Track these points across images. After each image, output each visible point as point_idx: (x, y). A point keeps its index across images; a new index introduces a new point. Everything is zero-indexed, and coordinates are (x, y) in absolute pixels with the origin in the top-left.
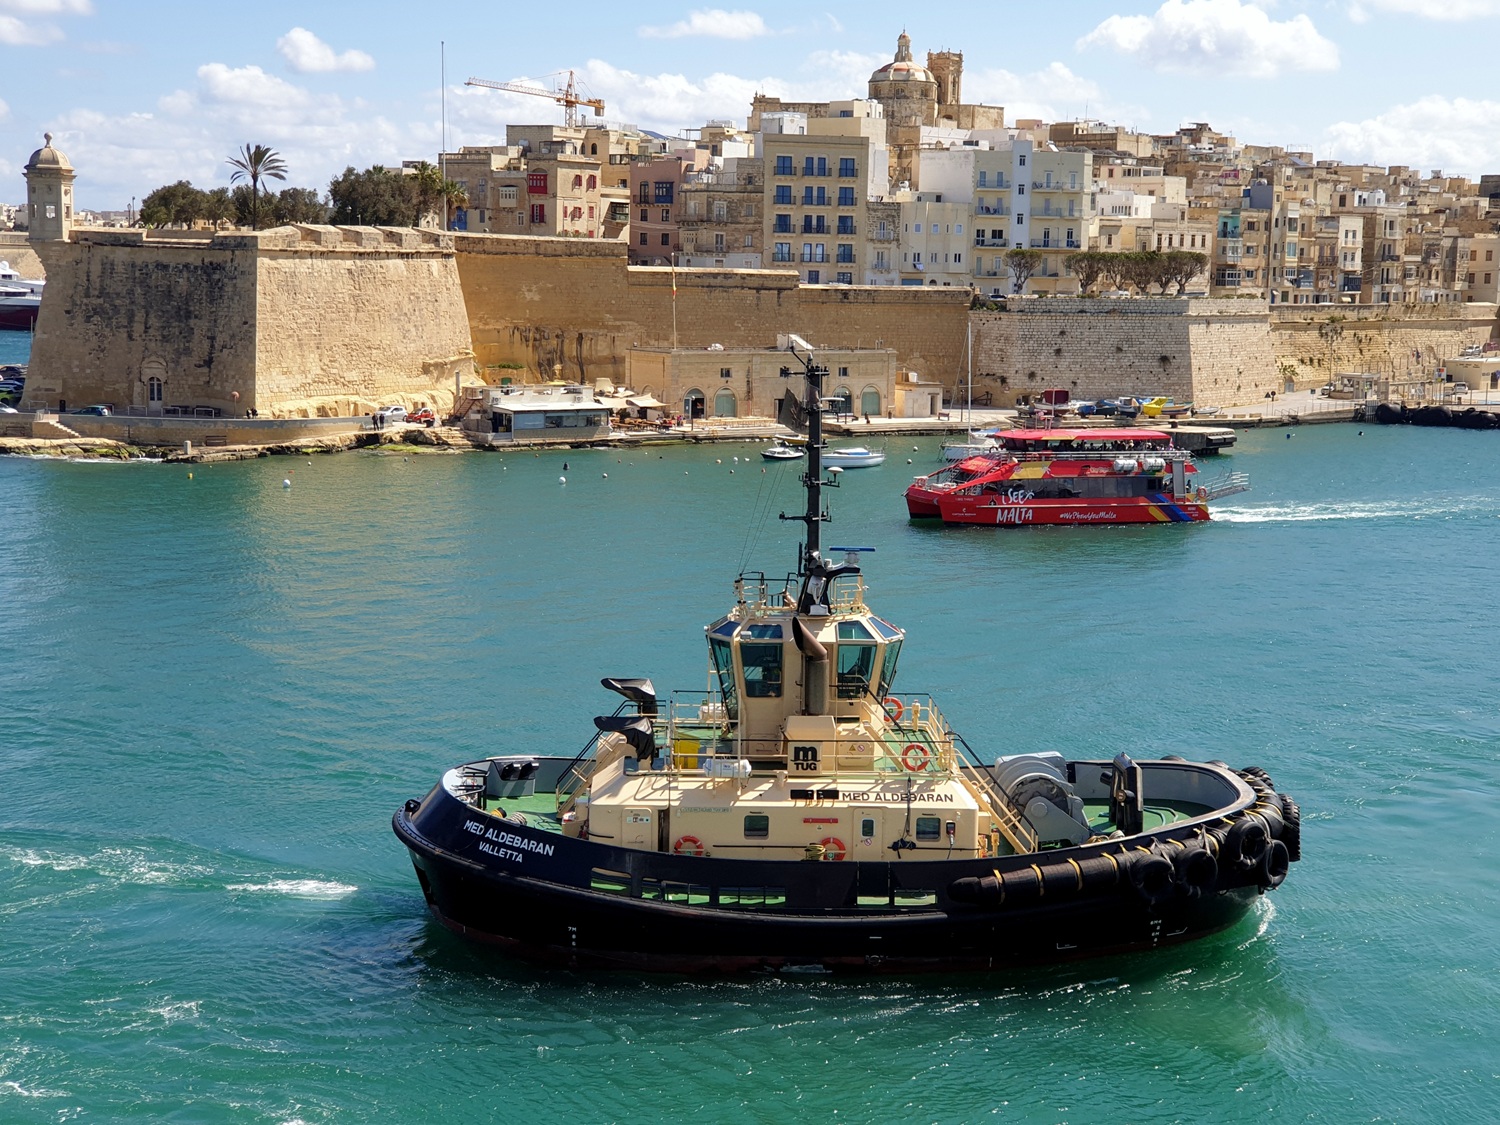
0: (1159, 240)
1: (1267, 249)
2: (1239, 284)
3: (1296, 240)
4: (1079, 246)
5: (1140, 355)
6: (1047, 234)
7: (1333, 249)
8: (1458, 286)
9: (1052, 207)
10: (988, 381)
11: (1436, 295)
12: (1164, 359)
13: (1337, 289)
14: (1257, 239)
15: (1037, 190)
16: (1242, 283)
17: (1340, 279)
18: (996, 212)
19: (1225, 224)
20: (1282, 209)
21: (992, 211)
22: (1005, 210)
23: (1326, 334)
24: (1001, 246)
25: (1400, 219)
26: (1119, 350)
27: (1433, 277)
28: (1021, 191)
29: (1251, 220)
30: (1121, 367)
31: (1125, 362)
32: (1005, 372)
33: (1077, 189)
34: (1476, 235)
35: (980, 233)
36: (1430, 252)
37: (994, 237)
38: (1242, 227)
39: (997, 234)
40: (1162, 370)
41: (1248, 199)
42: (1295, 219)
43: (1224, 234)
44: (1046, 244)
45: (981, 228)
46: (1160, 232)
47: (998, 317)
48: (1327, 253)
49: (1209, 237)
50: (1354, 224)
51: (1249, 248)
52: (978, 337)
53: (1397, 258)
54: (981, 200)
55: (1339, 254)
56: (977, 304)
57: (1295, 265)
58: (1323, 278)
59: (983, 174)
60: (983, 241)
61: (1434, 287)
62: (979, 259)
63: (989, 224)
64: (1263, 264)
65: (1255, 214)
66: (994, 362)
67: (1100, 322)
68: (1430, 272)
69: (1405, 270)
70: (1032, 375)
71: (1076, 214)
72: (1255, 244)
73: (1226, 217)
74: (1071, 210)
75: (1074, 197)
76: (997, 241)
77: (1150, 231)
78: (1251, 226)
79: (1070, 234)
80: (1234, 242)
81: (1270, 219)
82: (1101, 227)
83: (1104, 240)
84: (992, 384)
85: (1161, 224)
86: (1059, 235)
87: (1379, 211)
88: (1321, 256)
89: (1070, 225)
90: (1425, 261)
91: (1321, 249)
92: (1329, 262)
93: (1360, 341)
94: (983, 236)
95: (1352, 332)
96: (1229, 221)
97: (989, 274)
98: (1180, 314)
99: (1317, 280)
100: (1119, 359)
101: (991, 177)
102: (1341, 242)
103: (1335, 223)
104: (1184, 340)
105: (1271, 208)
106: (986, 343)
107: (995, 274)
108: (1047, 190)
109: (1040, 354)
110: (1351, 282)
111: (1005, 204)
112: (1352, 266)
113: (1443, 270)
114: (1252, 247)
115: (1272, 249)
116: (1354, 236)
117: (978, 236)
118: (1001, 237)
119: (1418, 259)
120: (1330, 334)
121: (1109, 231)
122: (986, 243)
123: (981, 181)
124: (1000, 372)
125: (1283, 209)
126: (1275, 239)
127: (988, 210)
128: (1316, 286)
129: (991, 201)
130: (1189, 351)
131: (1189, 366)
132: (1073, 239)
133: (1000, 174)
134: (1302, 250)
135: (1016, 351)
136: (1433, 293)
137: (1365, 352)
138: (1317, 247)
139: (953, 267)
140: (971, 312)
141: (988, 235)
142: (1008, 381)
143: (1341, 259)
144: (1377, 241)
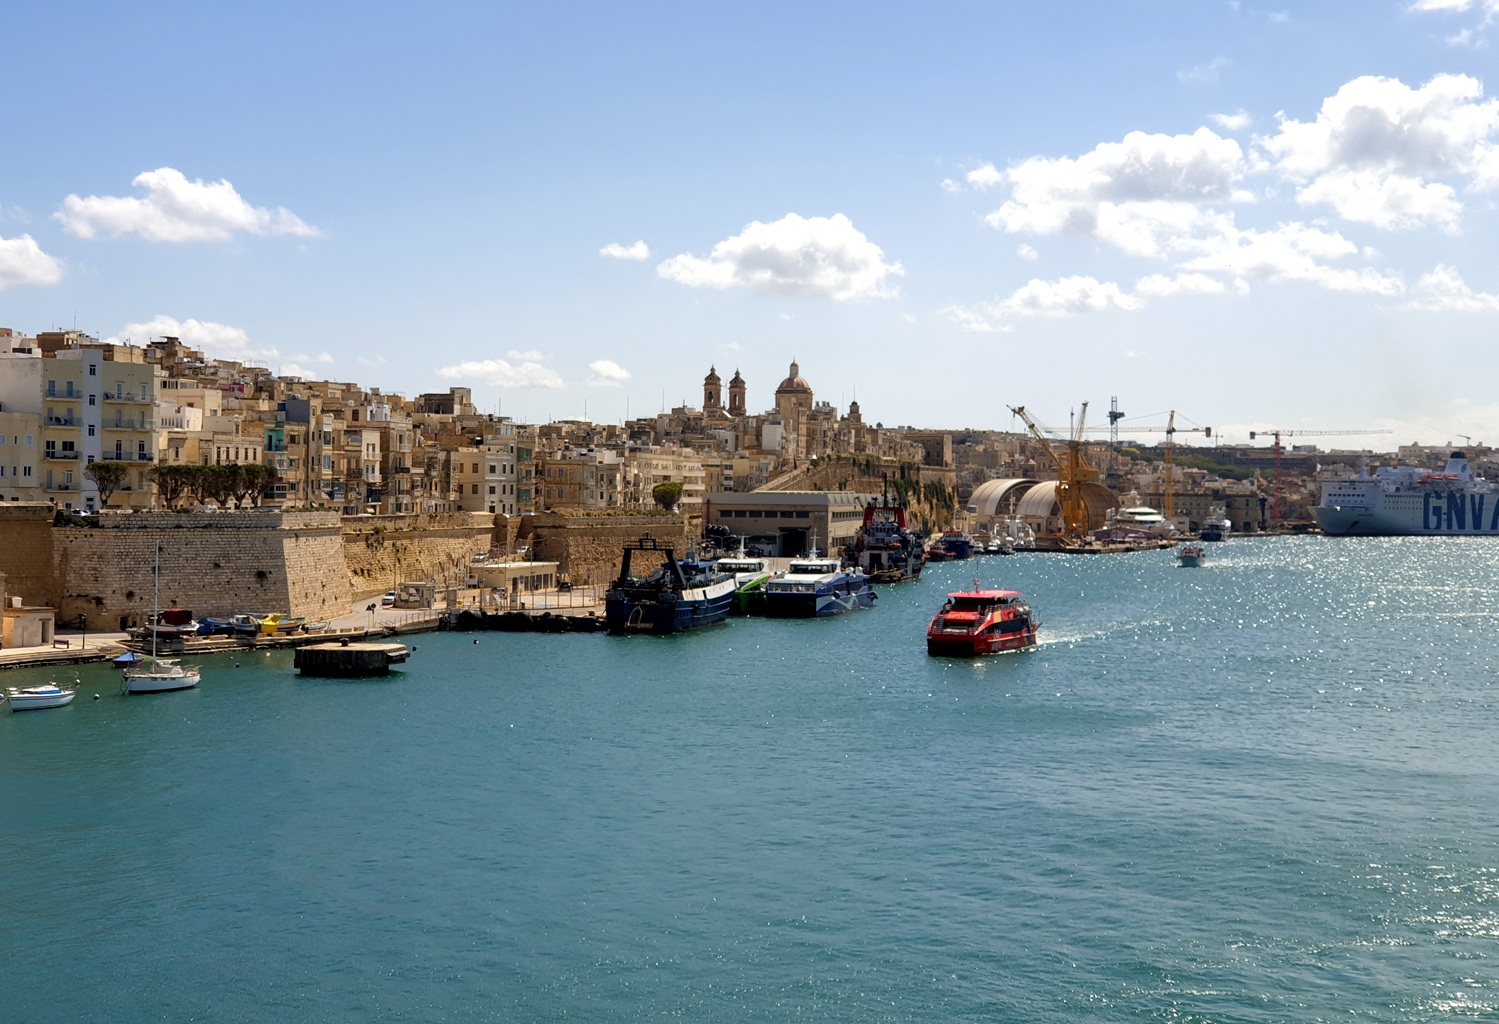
0: (219, 453)
1: (306, 462)
2: (285, 497)
3: (330, 453)
4: (151, 459)
5: (236, 571)
6: (119, 446)
7: (358, 462)
8: (453, 496)
9: (124, 419)
10: (80, 603)
11: (436, 505)
12: (261, 575)
13: (362, 501)
14: (297, 452)
15: (109, 401)
16: (288, 496)
17: (363, 490)
18: (66, 422)
19: (270, 437)
20: (317, 423)
21: (63, 422)
22: (75, 421)
23: (372, 545)
24: (73, 458)
25: (408, 433)
26: (217, 566)
27: (433, 488)
28: (92, 402)
29: (292, 433)
30: (220, 584)
31: (223, 579)
32: (100, 592)
33: (147, 400)
34: (460, 449)
35: (50, 445)
36: (430, 466)
37: (64, 449)
38: (286, 441)
39: (68, 446)
40: (259, 585)
41: (284, 413)
42: (329, 432)
43: (269, 447)
44: (119, 457)
45: (51, 440)
46: (219, 445)
47: (89, 533)
48: (353, 465)
49: (259, 450)
50: (371, 438)
51: (291, 461)
52: (65, 555)
53: (407, 470)
54: (50, 410)
55: (362, 466)
56: (62, 520)
57: (330, 477)
58: (352, 489)
59: (52, 383)
60: (53, 453)
61: (435, 498)
62: (50, 474)
63: (59, 435)
64: (303, 477)
65: (296, 428)
66: (86, 581)
67: (197, 537)
68: (431, 483)
69: (413, 482)
70: (130, 595)
71: (148, 427)
72: (296, 457)
73: (271, 430)
74: (142, 423)
75: (147, 407)
76: (68, 453)
77: (211, 444)
78: (293, 439)
79: (142, 447)
80: (281, 455)
81: (307, 433)
82: (170, 440)
83: (171, 454)
84: (86, 606)
85: (220, 437)
86: (130, 447)
87: (392, 426)
88: (349, 469)
89: (142, 437)
90: (427, 473)
91: (349, 462)
92: (355, 474)
93: (398, 551)
94: (53, 448)
95: (391, 542)
96: (274, 435)
97: (60, 488)
98: (274, 528)
99: (347, 492)
100: (216, 576)
101: (61, 386)
102: (364, 456)
103: (358, 437)
104: (278, 554)
105: (308, 422)
106: (75, 563)
107: (67, 488)
108: (119, 401)
109: (137, 572)
110: (373, 493)
111: (76, 415)
112: (373, 478)
113: (441, 481)
114: (294, 460)
115: (311, 462)
116: (374, 450)
117: (48, 447)
118: (72, 448)
119: (422, 471)
120: (375, 545)
121: (176, 443)
122: (56, 455)
123: (51, 390)
124: (94, 593)
125: (319, 423)
126: (312, 453)
127: (58, 420)
128: (346, 498)
129: (60, 411)
130: (284, 566)
131: (285, 580)
132: (145, 452)
133: (70, 384)
134: (333, 462)
135: (112, 570)
136: (433, 503)
137: (403, 562)
138: (346, 460)
139: (23, 481)
140: (56, 528)
141: (59, 447)
142: (105, 602)
143: (365, 471)
144: (391, 454)
